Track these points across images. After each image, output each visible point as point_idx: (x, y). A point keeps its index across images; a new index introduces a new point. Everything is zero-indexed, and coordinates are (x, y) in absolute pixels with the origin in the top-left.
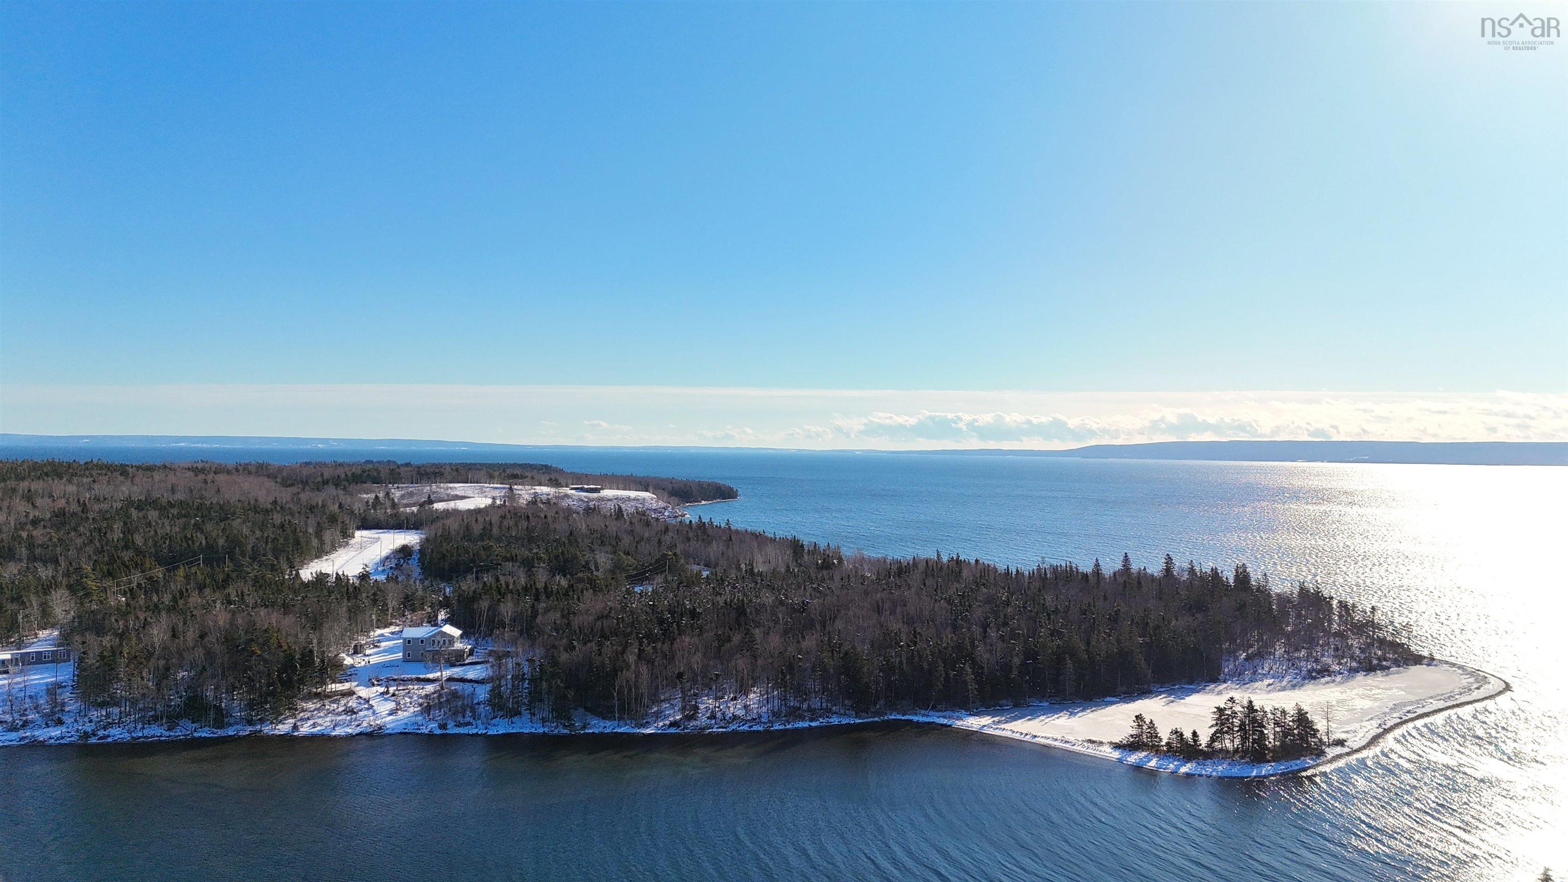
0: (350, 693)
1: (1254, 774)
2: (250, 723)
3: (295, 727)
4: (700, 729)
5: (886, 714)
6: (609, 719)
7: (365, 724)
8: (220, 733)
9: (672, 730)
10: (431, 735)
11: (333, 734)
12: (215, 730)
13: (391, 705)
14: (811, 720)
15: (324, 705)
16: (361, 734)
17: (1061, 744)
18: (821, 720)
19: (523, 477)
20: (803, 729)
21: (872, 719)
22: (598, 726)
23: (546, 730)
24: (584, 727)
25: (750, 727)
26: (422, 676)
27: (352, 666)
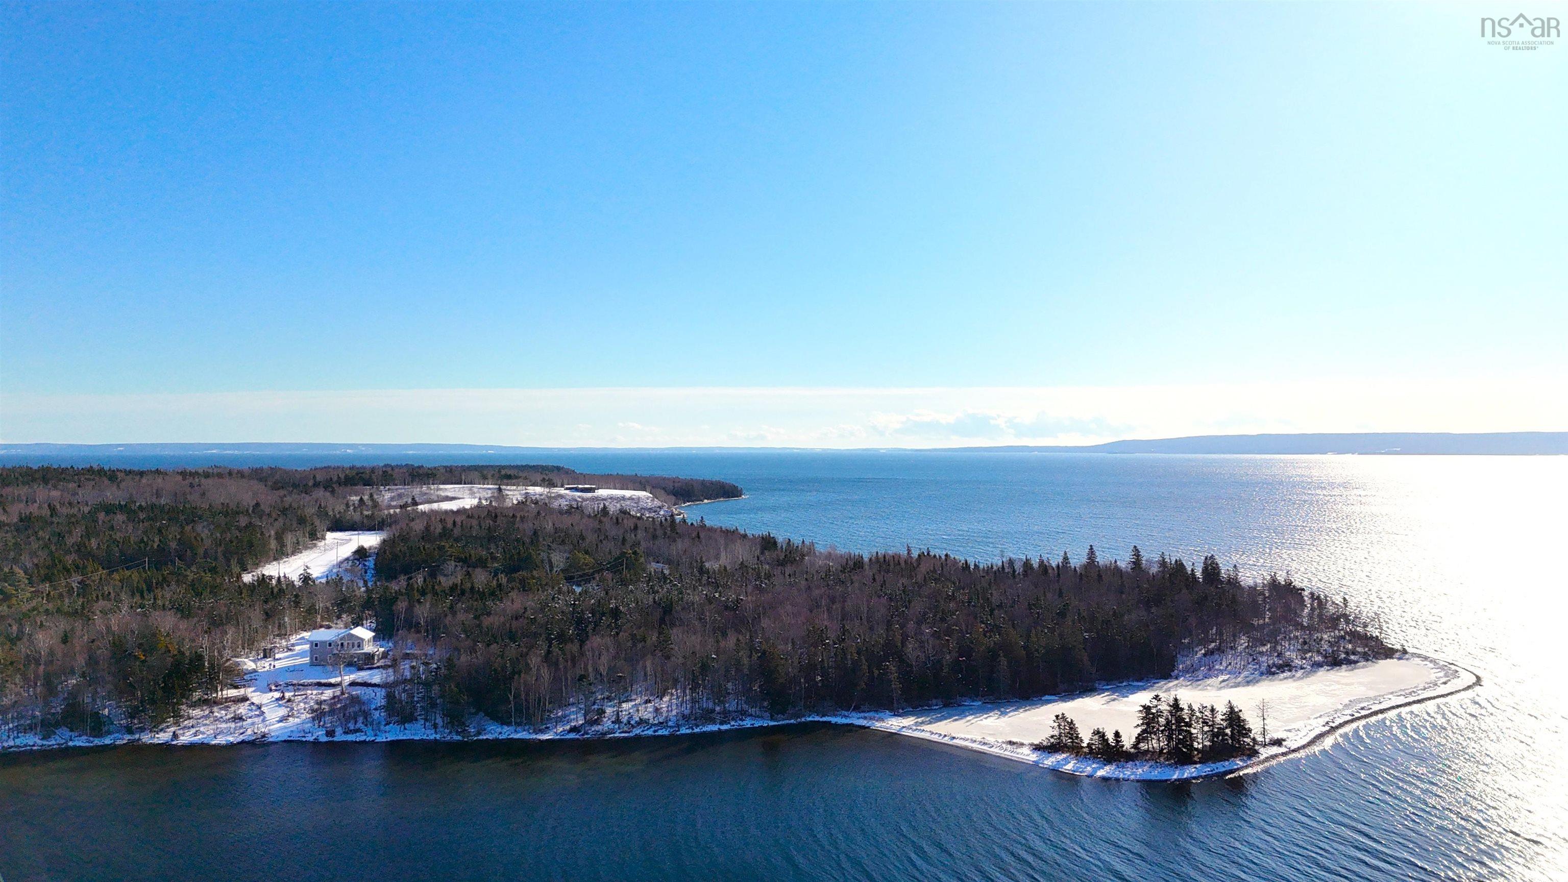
0: (244, 699)
1: (1175, 777)
2: (130, 731)
3: (175, 736)
4: (601, 734)
5: (804, 716)
6: (509, 724)
7: (249, 732)
8: (97, 742)
9: (572, 736)
10: (316, 743)
11: (213, 742)
12: (91, 739)
13: (283, 712)
14: (722, 723)
15: (212, 712)
16: (243, 742)
17: (979, 746)
18: (733, 723)
19: (516, 477)
20: (712, 733)
21: (787, 722)
22: (495, 732)
23: (438, 737)
24: (479, 733)
25: (655, 731)
26: (323, 681)
27: (255, 671)
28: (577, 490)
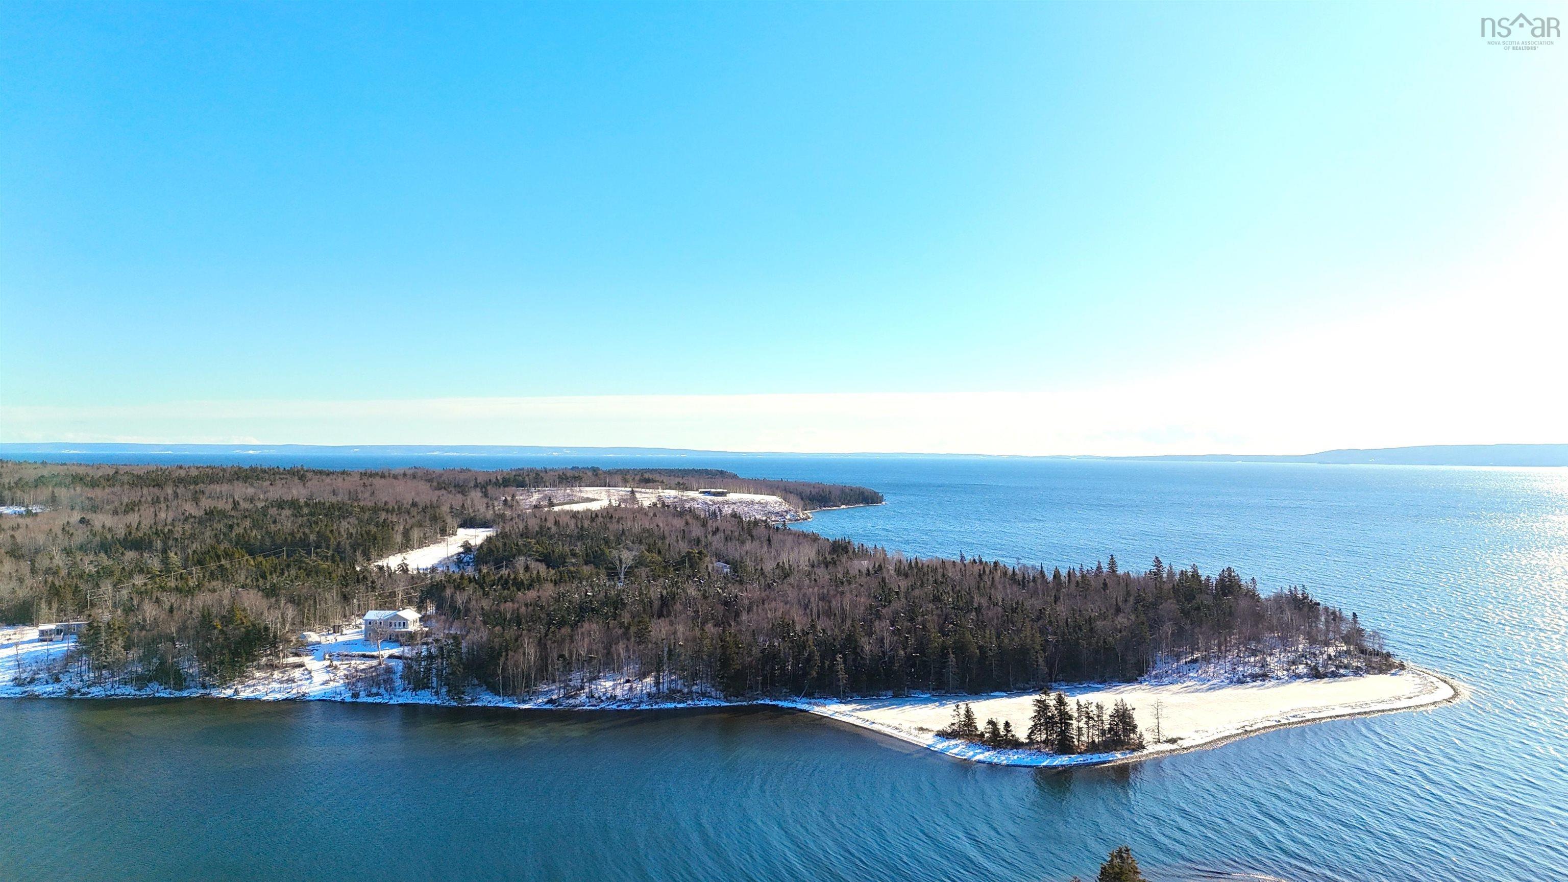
0: (301, 665)
1: (1044, 764)
2: (204, 686)
3: (236, 692)
4: (573, 706)
5: (758, 699)
6: (498, 694)
7: (295, 691)
8: (177, 694)
9: (548, 707)
10: (343, 702)
11: (264, 699)
12: (174, 691)
13: (326, 677)
14: (679, 703)
15: (272, 675)
16: (287, 699)
17: (892, 731)
18: (690, 702)
19: (654, 481)
20: (668, 710)
21: (739, 703)
22: (488, 700)
23: (439, 702)
24: (473, 701)
25: (619, 706)
26: (368, 653)
27: (319, 643)
28: (709, 493)
